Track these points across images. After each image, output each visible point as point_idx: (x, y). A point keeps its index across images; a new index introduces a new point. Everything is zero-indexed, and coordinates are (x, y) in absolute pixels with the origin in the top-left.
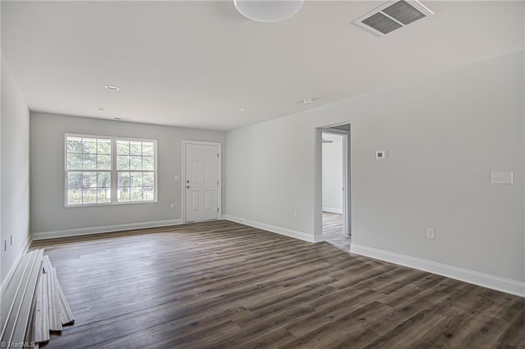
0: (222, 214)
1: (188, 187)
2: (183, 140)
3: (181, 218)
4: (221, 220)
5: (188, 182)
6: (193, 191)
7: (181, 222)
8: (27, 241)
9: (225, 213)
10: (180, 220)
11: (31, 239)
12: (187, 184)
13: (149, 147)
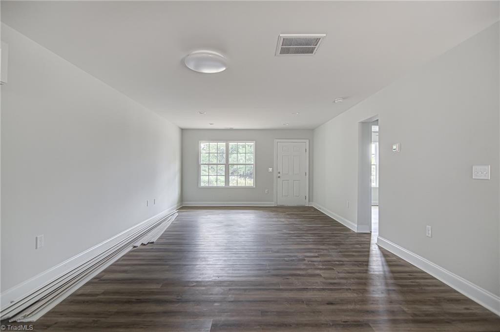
0: (309, 201)
1: (279, 177)
2: (275, 140)
3: (273, 201)
4: (308, 207)
5: (279, 173)
6: (283, 180)
7: (273, 204)
8: (176, 206)
9: (312, 201)
10: (274, 203)
11: (181, 205)
12: (279, 175)
13: (250, 146)
